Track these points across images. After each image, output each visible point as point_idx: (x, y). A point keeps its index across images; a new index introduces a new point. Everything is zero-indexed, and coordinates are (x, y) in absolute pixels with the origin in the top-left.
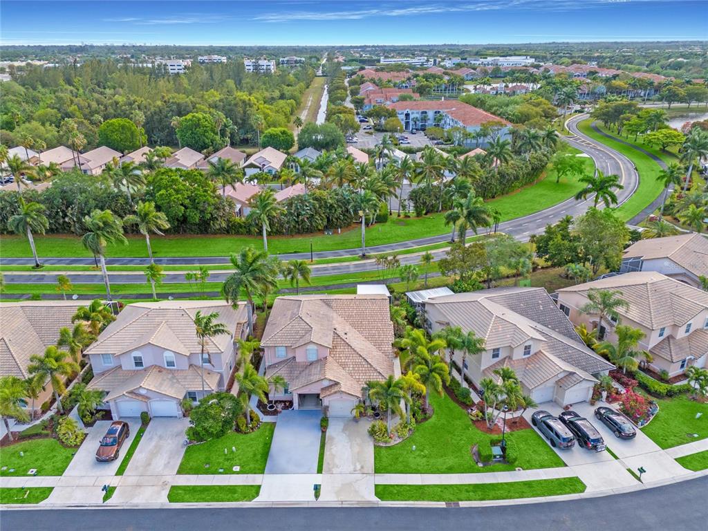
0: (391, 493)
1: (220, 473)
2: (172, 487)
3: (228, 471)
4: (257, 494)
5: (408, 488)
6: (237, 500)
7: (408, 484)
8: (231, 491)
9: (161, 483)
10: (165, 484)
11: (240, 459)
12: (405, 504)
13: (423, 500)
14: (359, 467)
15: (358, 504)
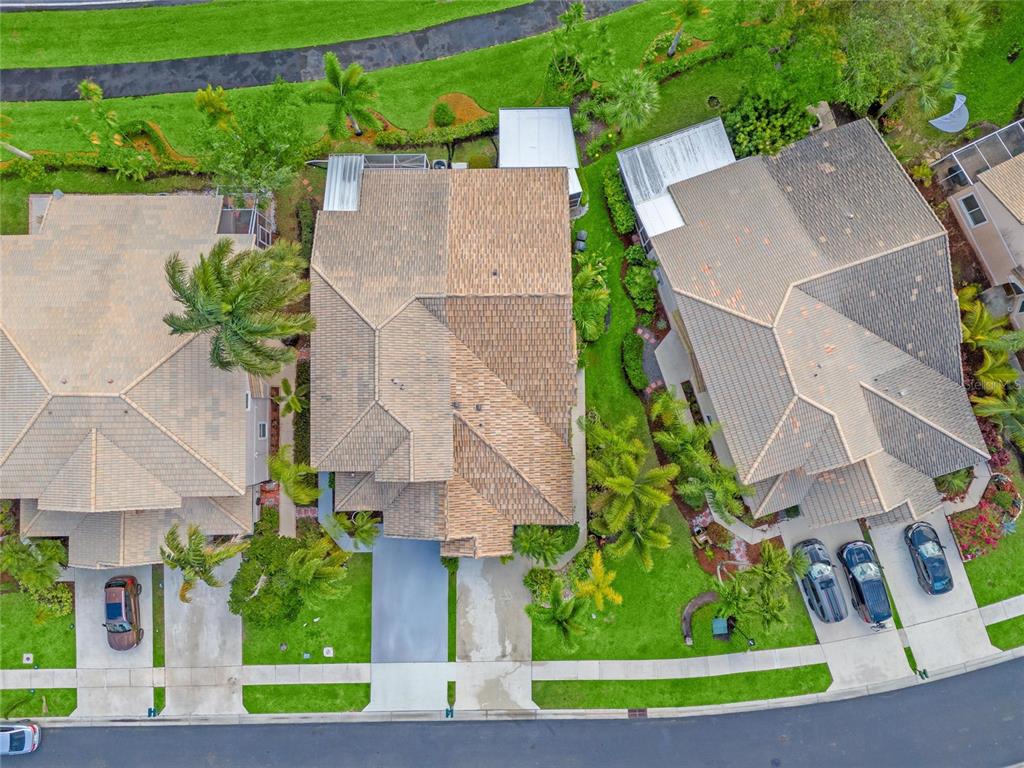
0: (556, 695)
1: (305, 661)
2: (245, 687)
3: (317, 658)
5: (580, 686)
6: (341, 709)
7: (579, 678)
8: (329, 693)
9: (226, 681)
10: (232, 682)
11: (329, 635)
12: (573, 714)
14: (509, 649)
15: (508, 715)
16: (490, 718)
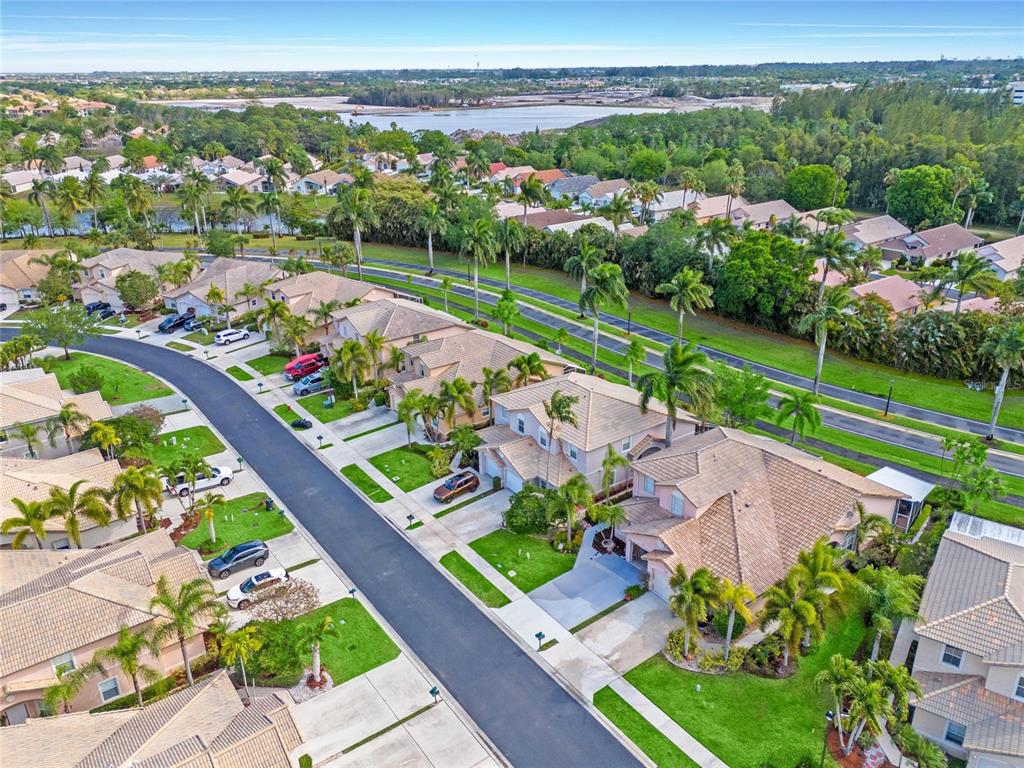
0: (613, 707)
1: (496, 567)
2: (454, 552)
3: (504, 571)
4: (501, 605)
5: (637, 719)
6: (481, 598)
7: (643, 715)
8: (485, 587)
9: (450, 543)
10: (453, 545)
11: (524, 568)
12: (612, 729)
13: (636, 743)
14: (615, 657)
15: (567, 687)
16: (553, 677)
